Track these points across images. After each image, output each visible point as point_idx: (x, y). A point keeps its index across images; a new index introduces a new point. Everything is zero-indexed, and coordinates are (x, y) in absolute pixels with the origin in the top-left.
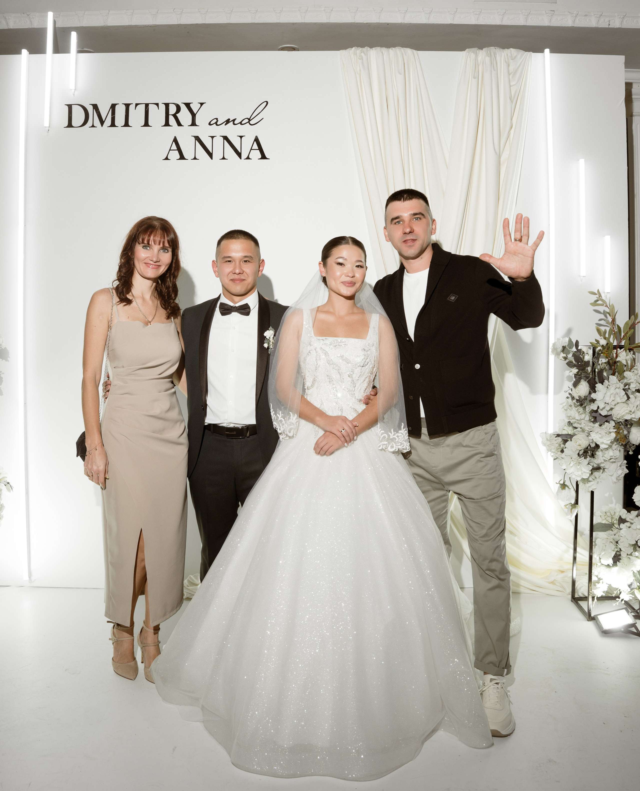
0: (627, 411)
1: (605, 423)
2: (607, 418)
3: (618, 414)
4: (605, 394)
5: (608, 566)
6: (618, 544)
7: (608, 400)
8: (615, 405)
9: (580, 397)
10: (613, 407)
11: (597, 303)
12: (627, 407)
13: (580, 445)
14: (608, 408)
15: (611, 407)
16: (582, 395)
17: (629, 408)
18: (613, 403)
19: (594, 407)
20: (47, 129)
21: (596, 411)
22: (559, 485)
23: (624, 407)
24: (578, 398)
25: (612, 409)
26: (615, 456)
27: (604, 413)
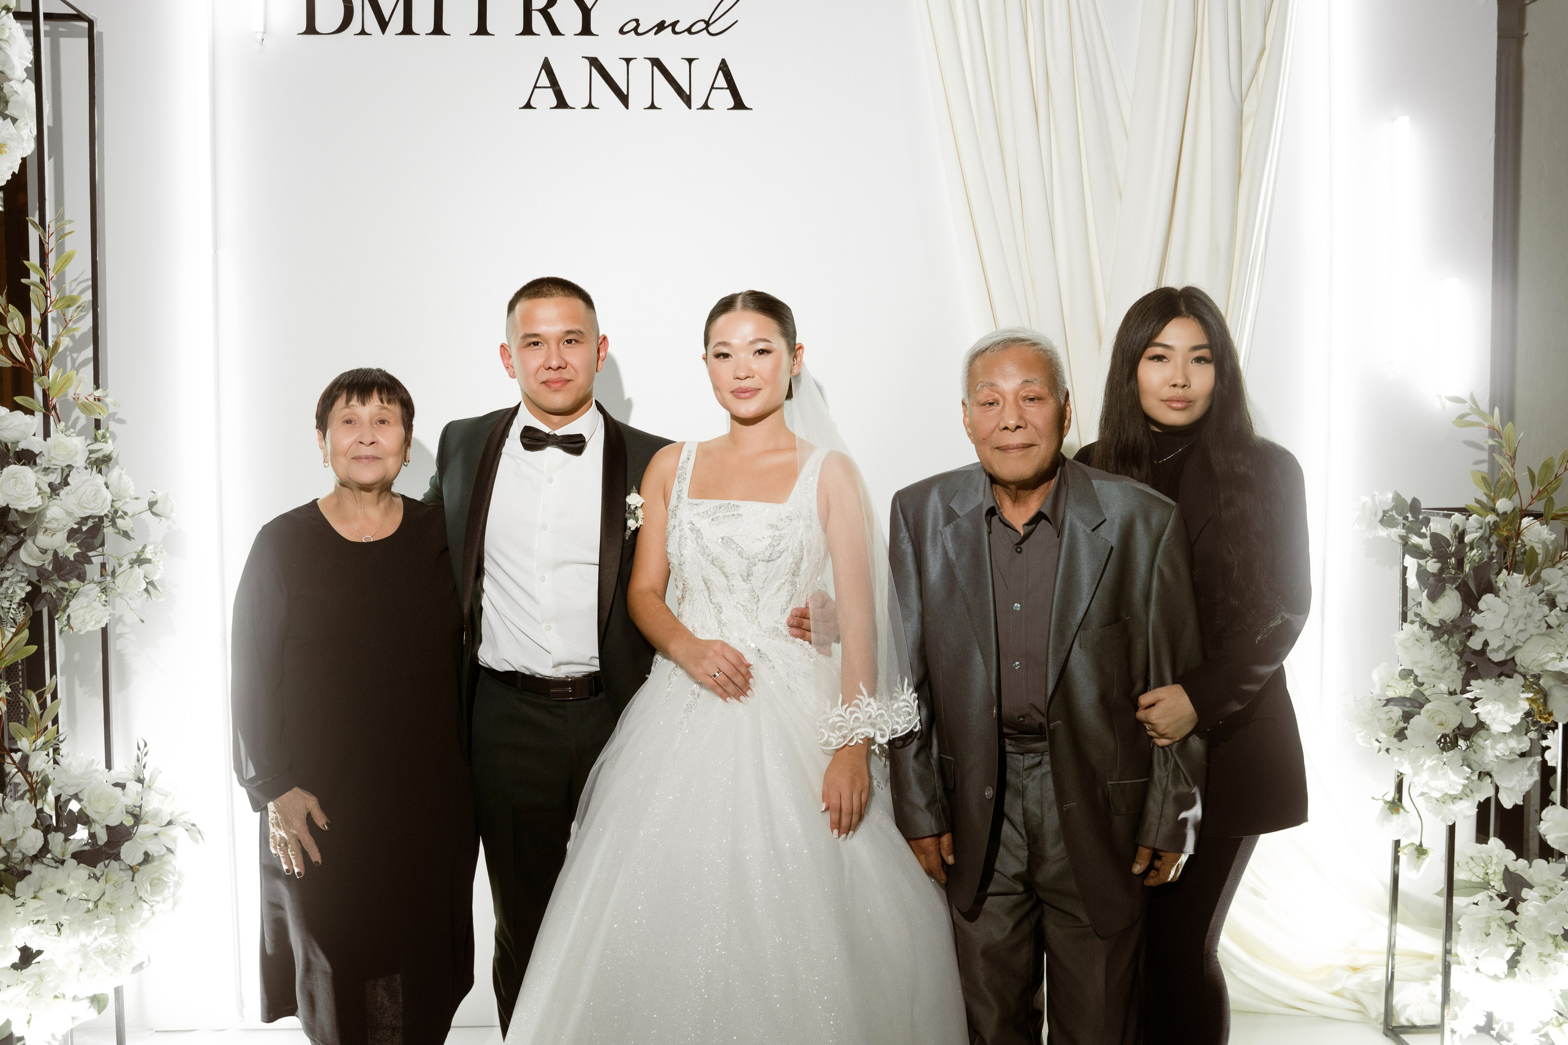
0: (1554, 655)
1: (1503, 678)
2: (1506, 669)
3: (1534, 660)
4: (1506, 617)
5: (1496, 977)
6: (1516, 930)
7: (1509, 627)
8: (1524, 642)
9: (1444, 622)
10: (1521, 644)
11: (1465, 419)
12: (1554, 646)
13: (1441, 724)
14: (1508, 647)
15: (1517, 645)
16: (1447, 618)
17: (1557, 647)
18: (1523, 637)
19: (1475, 643)
20: (259, 36)
21: (1482, 653)
22: (1382, 803)
23: (1547, 645)
24: (1437, 625)
25: (1515, 648)
26: (1521, 746)
27: (1497, 657)
